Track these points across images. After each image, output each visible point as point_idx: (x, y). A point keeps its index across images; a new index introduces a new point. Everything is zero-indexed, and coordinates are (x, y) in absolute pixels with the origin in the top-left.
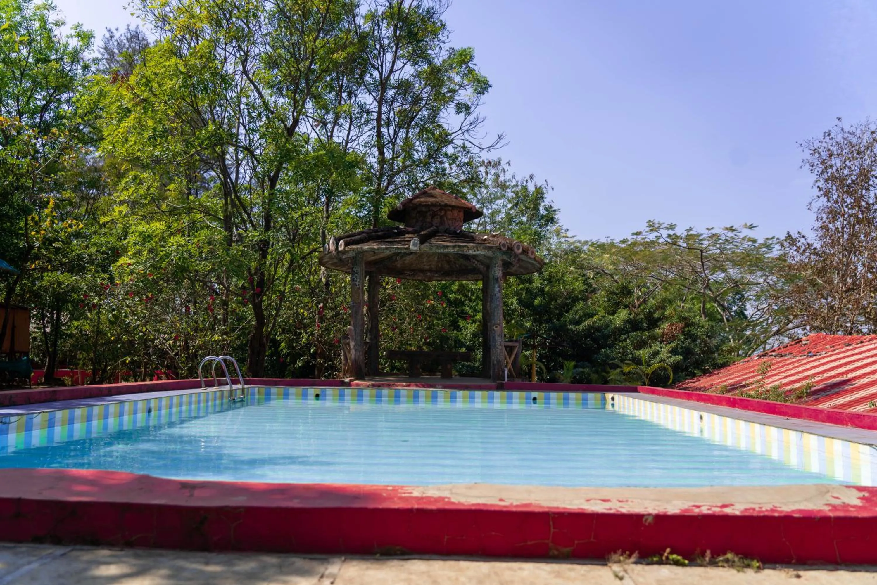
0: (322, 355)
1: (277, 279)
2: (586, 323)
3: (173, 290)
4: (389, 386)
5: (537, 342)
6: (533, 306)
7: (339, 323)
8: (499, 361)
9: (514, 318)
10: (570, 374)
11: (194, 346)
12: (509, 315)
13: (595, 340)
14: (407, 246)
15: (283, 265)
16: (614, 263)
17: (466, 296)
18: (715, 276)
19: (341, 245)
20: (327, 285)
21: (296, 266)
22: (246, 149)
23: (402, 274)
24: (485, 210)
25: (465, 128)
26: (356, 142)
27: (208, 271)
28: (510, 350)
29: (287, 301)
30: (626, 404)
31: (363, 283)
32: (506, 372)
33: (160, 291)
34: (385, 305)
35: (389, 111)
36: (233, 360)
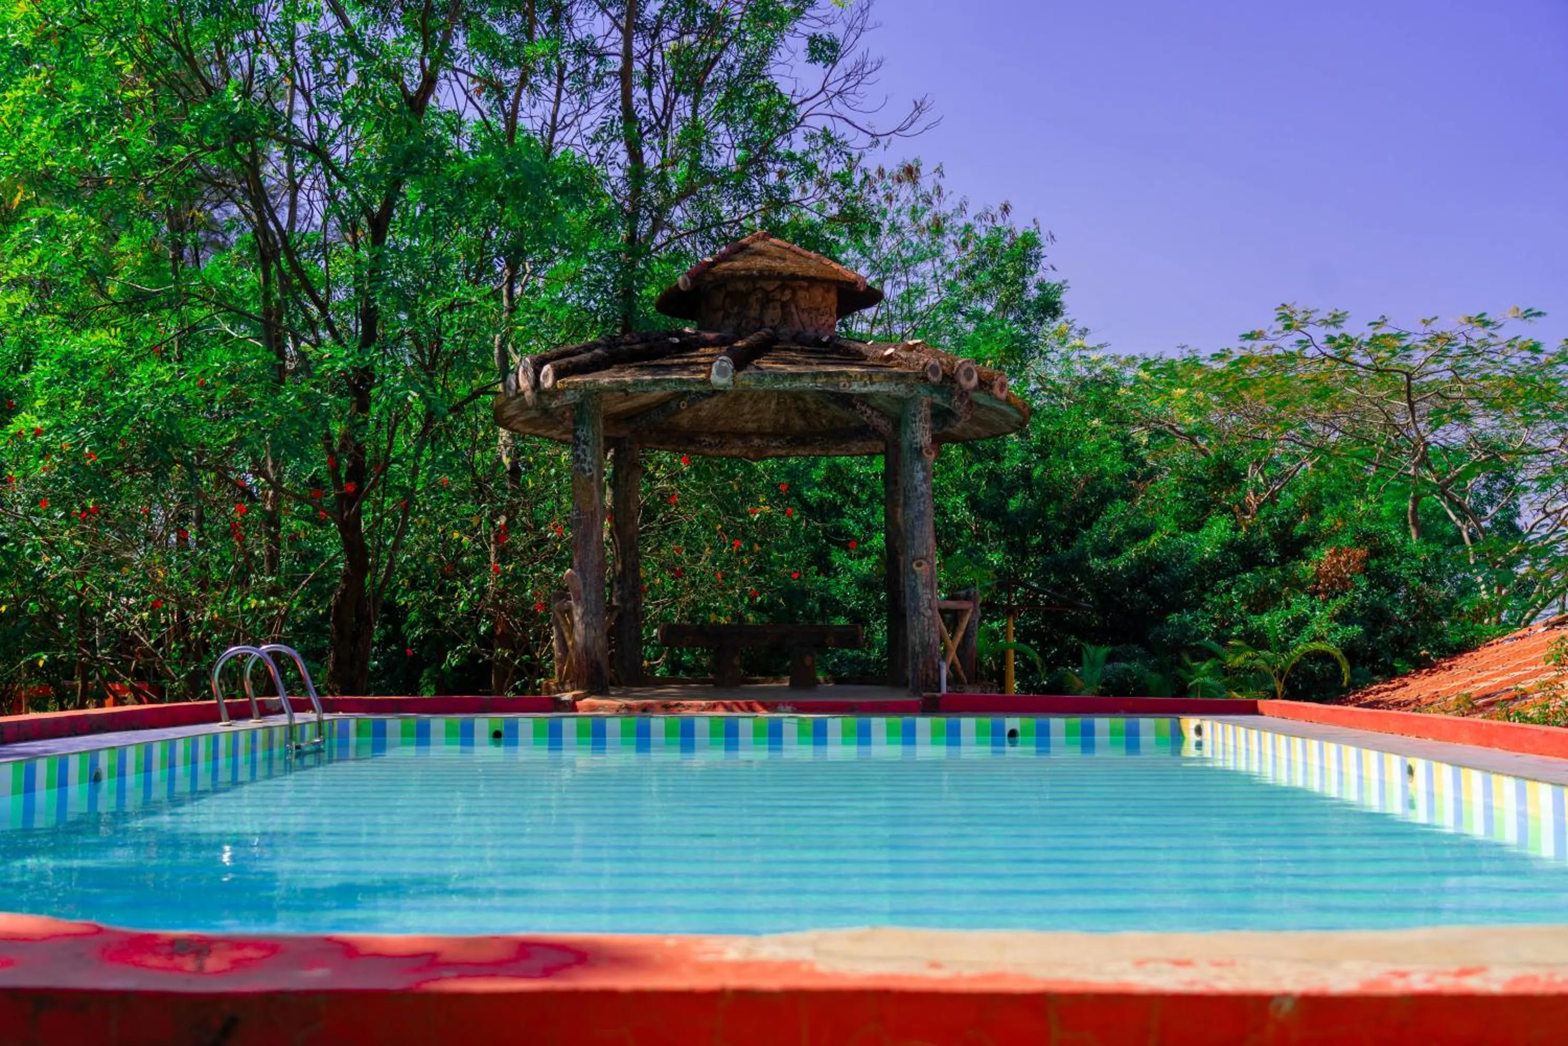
0: (507, 640)
1: (394, 461)
2: (1132, 553)
3: (146, 491)
4: (667, 708)
5: (1017, 599)
6: (1005, 514)
7: (547, 562)
8: (926, 646)
9: (960, 544)
10: (1098, 673)
11: (199, 623)
12: (948, 536)
13: (1154, 592)
14: (703, 376)
15: (409, 427)
16: (1196, 410)
17: (847, 493)
18: (1441, 434)
19: (546, 376)
20: (515, 472)
21: (439, 429)
22: (313, 149)
23: (692, 442)
24: (887, 289)
25: (835, 88)
26: (574, 130)
27: (229, 443)
28: (952, 618)
29: (419, 512)
30: (1230, 742)
31: (600, 467)
32: (944, 673)
33: (116, 495)
34: (653, 518)
35: (651, 51)
36: (294, 653)
